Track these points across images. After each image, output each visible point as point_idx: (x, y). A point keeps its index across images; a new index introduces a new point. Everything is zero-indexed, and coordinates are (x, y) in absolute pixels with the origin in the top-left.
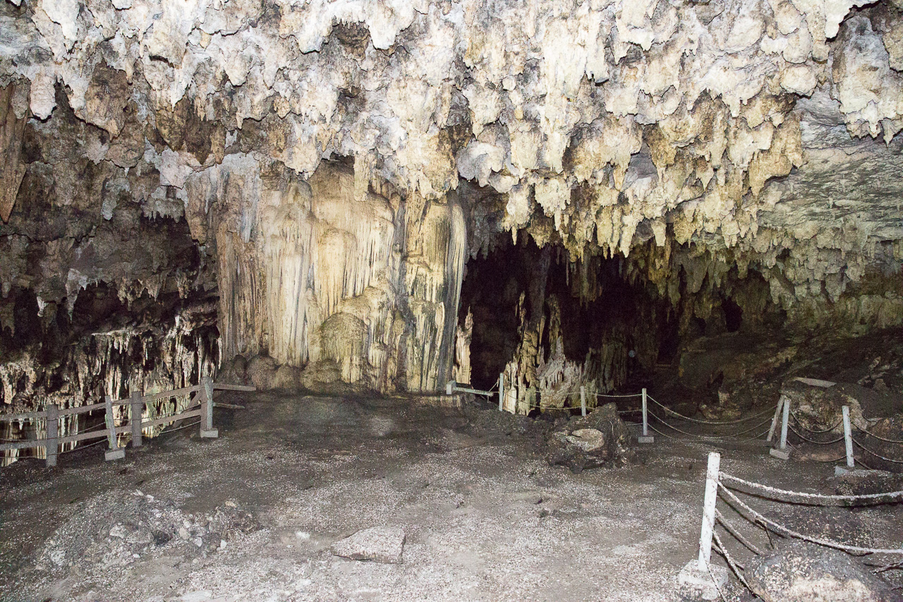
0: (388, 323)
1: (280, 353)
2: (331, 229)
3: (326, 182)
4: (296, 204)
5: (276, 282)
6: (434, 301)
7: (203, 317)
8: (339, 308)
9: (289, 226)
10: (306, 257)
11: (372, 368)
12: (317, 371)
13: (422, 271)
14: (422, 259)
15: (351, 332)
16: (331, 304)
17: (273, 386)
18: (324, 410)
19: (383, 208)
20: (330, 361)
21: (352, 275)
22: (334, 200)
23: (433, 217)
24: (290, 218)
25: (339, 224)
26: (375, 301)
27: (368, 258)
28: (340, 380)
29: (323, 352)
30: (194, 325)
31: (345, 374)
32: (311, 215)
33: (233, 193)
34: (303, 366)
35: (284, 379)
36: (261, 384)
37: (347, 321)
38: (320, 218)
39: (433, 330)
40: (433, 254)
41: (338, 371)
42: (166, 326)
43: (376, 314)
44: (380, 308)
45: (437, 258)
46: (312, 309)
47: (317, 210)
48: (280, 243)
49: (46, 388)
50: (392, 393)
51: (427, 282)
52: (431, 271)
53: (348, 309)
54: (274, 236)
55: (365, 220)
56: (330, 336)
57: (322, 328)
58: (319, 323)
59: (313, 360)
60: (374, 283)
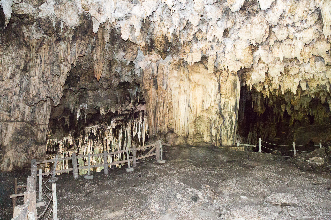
0: (218, 119)
1: (178, 132)
2: (197, 85)
3: (194, 67)
4: (184, 75)
5: (177, 104)
6: (232, 111)
7: (119, 121)
8: (201, 114)
9: (182, 84)
10: (188, 95)
11: (213, 137)
12: (194, 138)
13: (227, 100)
14: (226, 96)
15: (207, 123)
16: (198, 112)
17: (177, 144)
18: (201, 153)
19: (214, 76)
20: (198, 134)
21: (205, 101)
22: (198, 74)
23: (230, 80)
24: (182, 80)
25: (200, 82)
26: (214, 111)
27: (210, 95)
28: (203, 141)
29: (195, 131)
30: (116, 124)
31: (205, 139)
32: (189, 79)
33: (160, 71)
34: (187, 136)
35: (181, 141)
36: (172, 143)
37: (205, 119)
38: (193, 80)
39: (232, 122)
40: (231, 94)
41: (202, 138)
42: (108, 125)
43: (214, 116)
44: (215, 114)
45: (232, 95)
46: (191, 115)
47: (191, 78)
48: (178, 90)
49: (67, 147)
50: (219, 146)
51: (229, 104)
52: (230, 100)
53: (205, 114)
54: (175, 88)
55: (209, 81)
56: (198, 125)
57: (195, 121)
58: (193, 120)
59: (191, 134)
60: (213, 105)
